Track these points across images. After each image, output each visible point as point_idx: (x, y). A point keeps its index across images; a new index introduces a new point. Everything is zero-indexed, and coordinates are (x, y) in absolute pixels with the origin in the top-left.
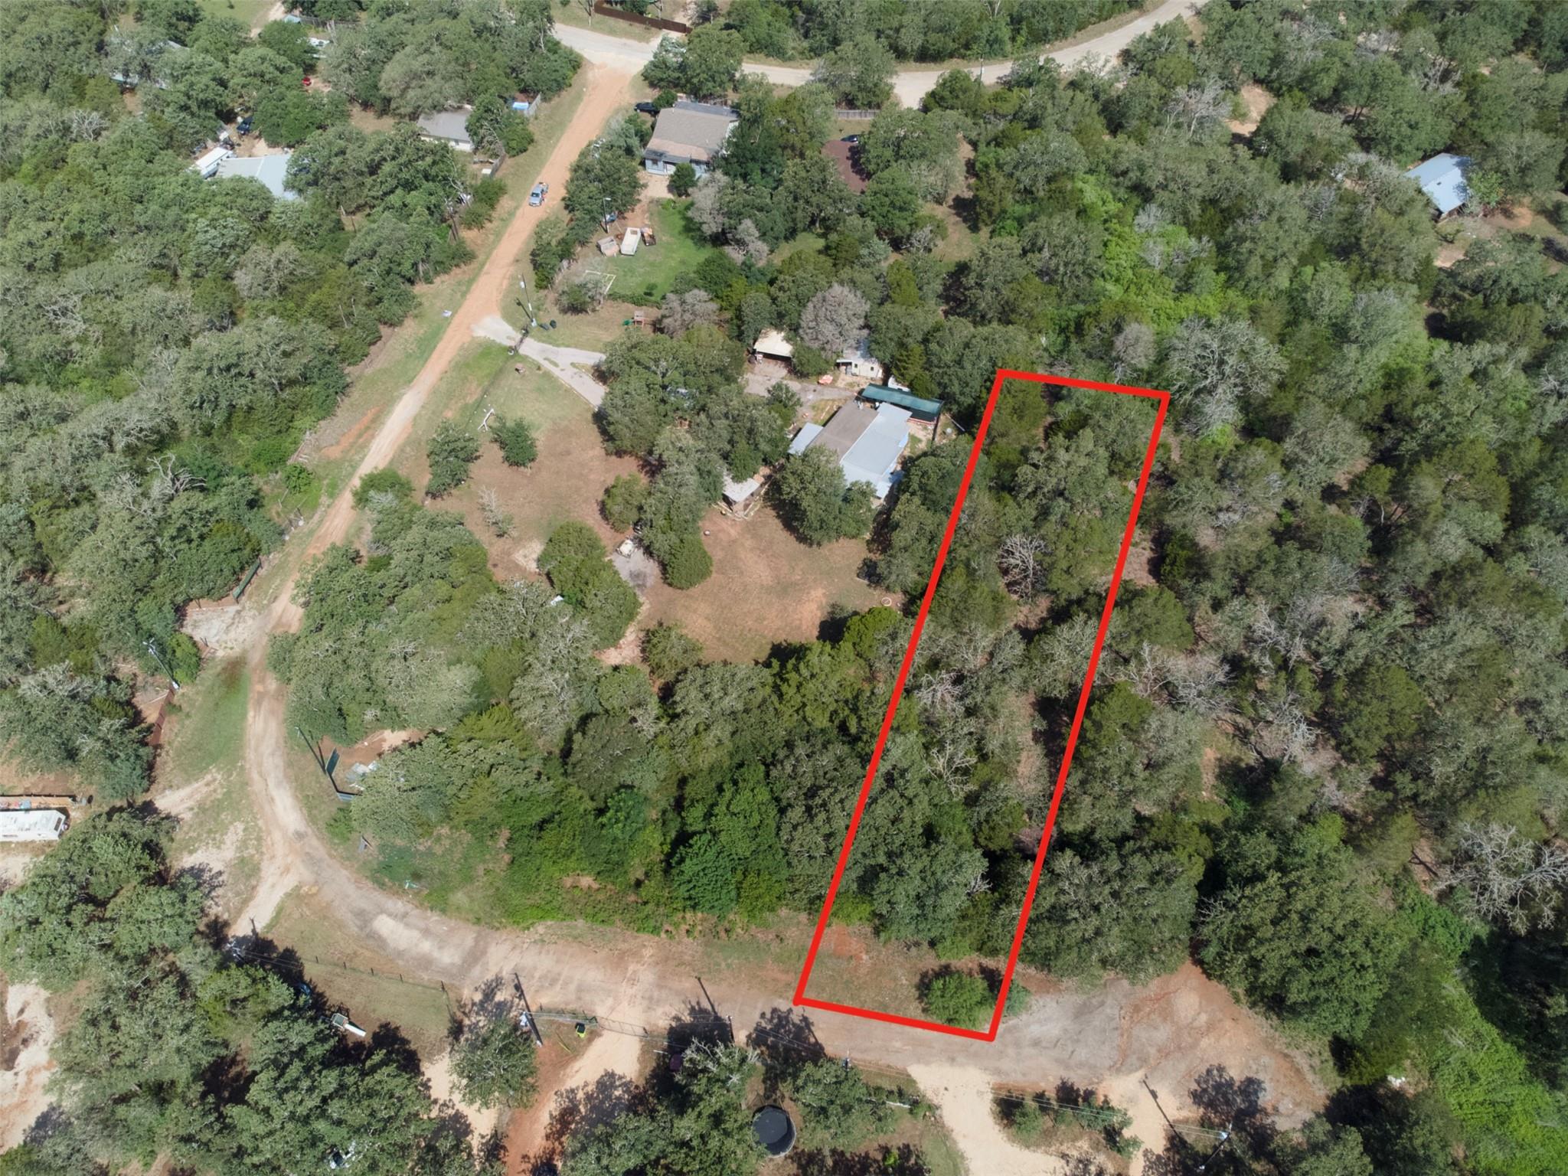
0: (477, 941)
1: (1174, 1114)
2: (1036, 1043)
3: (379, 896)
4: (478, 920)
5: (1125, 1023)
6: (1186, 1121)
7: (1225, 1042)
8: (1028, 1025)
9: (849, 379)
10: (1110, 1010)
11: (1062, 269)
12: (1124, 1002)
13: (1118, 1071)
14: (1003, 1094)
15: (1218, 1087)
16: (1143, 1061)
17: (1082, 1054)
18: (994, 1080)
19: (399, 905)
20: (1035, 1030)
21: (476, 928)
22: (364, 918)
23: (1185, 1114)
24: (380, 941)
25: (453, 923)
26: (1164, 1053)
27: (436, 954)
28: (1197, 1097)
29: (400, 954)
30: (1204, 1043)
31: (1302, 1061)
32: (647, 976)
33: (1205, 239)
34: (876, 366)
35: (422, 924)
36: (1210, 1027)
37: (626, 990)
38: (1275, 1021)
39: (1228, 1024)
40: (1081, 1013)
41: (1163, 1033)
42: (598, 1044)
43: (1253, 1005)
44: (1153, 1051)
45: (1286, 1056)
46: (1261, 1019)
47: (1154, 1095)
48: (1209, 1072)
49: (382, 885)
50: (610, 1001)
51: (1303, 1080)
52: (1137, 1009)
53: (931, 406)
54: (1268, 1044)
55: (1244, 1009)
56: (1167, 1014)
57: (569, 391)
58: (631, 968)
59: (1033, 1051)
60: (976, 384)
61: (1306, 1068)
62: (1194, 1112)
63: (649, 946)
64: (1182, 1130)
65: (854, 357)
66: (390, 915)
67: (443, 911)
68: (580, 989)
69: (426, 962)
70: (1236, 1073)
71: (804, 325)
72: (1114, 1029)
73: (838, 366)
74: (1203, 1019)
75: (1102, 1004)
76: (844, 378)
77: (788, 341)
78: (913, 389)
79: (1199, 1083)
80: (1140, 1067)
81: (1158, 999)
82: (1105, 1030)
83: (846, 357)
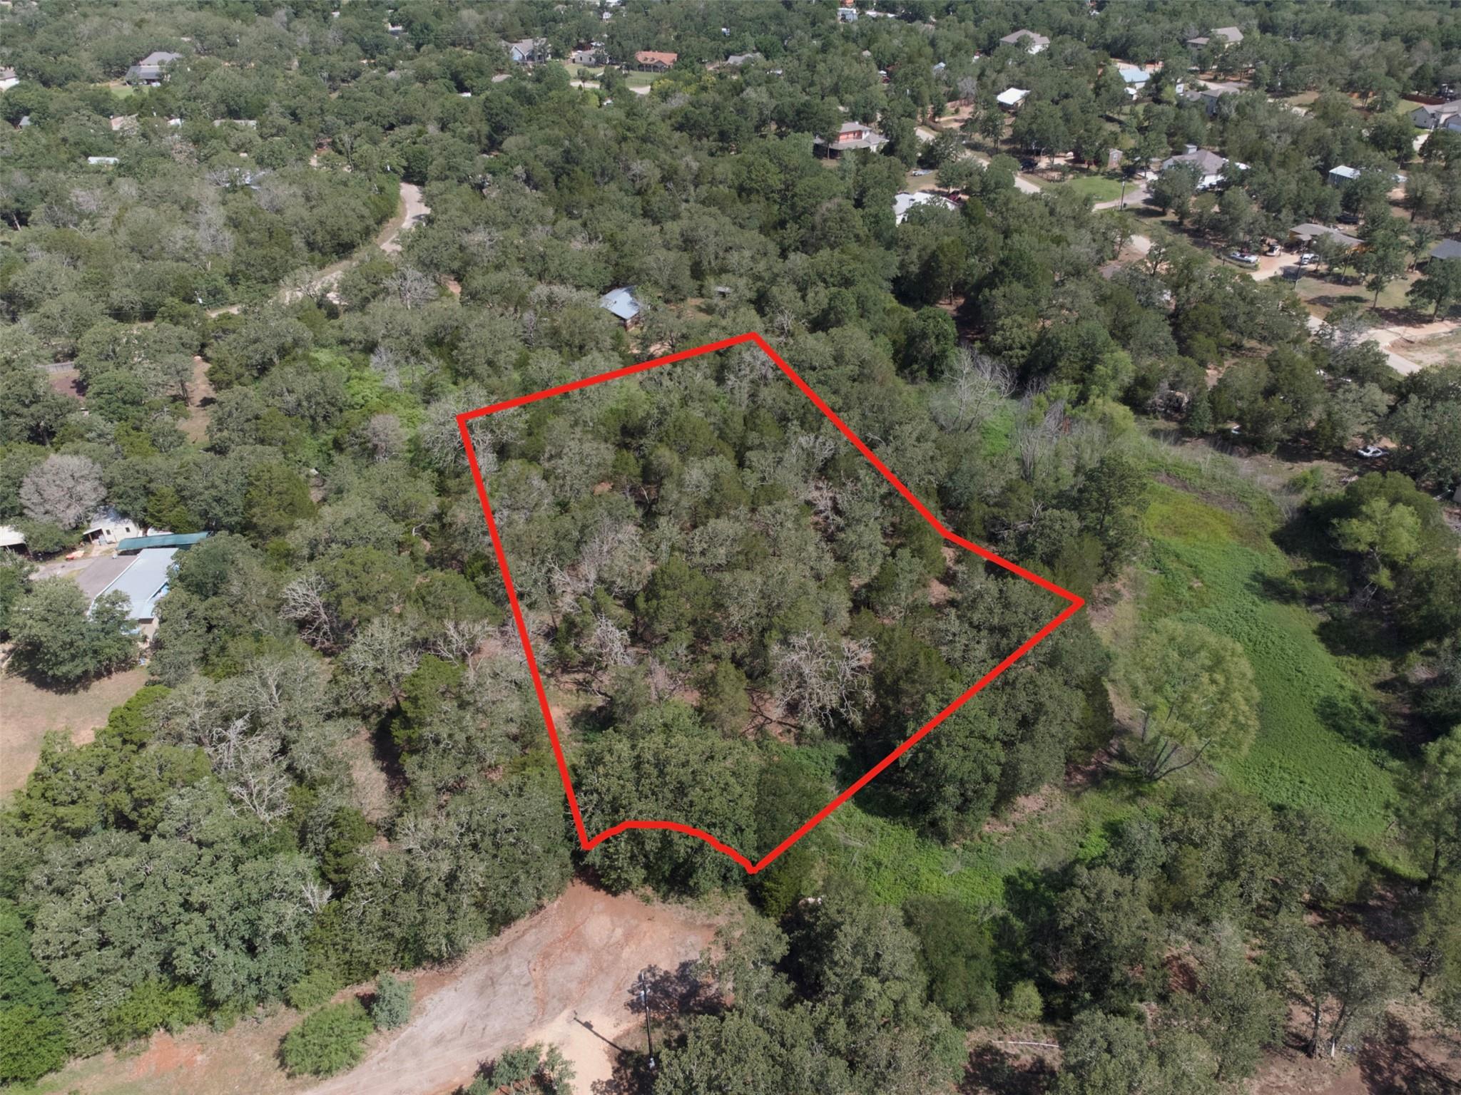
1: (611, 1032)
2: (439, 1040)
5: (537, 973)
6: (627, 1033)
7: (647, 942)
8: (425, 1028)
9: (105, 547)
10: (518, 966)
11: (306, 403)
12: (530, 955)
13: (541, 1023)
15: (655, 986)
16: (565, 1000)
17: (496, 1025)
20: (435, 1028)
23: (625, 1026)
26: (586, 981)
28: (635, 1006)
30: (626, 953)
33: (435, 360)
34: (131, 525)
36: (628, 936)
38: (690, 901)
39: (645, 926)
40: (486, 987)
43: (665, 899)
44: (573, 986)
45: (709, 926)
46: (676, 907)
47: (588, 1026)
48: (641, 977)
52: (546, 956)
53: (199, 536)
54: (689, 925)
55: (657, 905)
56: (580, 946)
59: (438, 1050)
62: (635, 1020)
64: (627, 1044)
65: (104, 524)
70: (667, 964)
71: (28, 504)
72: (527, 985)
73: (87, 539)
74: (619, 932)
75: (507, 968)
76: (97, 547)
77: (16, 529)
78: (174, 529)
79: (632, 992)
80: (565, 1007)
81: (567, 936)
82: (516, 991)
83: (94, 527)
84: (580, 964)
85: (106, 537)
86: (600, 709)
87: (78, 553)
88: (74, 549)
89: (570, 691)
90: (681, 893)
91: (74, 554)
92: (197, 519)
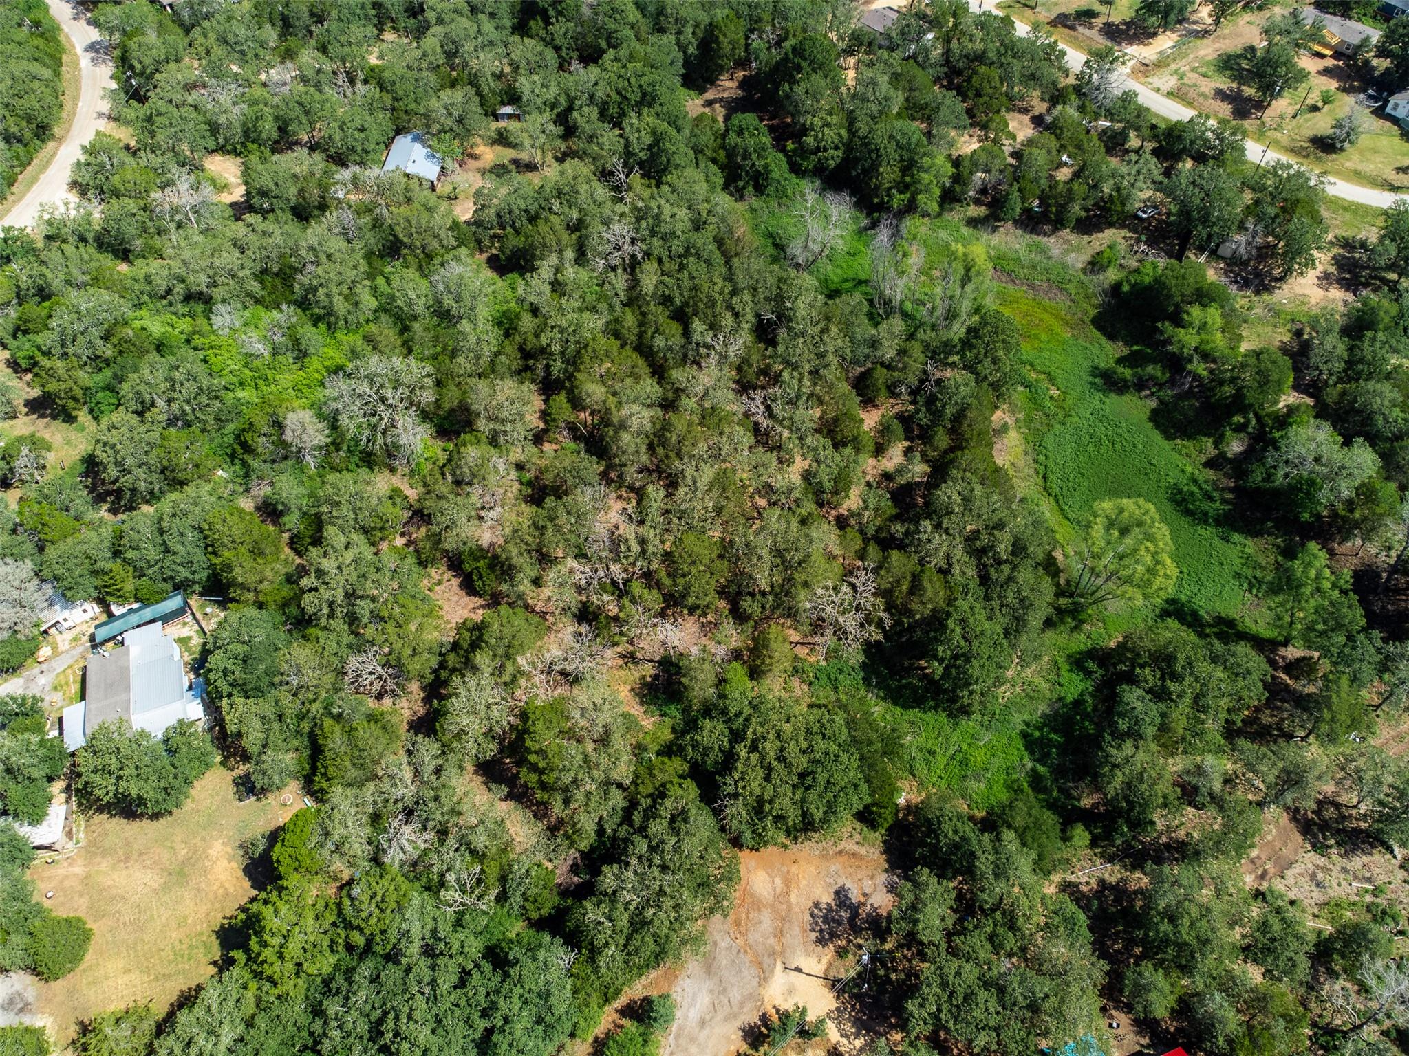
1: (819, 969)
2: (703, 1023)
5: (740, 941)
6: (830, 965)
7: (803, 883)
8: (686, 1018)
9: (68, 636)
11: (187, 408)
12: (726, 927)
13: (765, 980)
15: (826, 919)
16: (773, 954)
17: (735, 995)
20: (694, 1015)
23: (825, 960)
26: (779, 934)
28: (821, 941)
30: (793, 898)
31: (850, 846)
33: (284, 307)
34: (87, 606)
36: (787, 883)
38: (816, 836)
39: (794, 869)
40: (709, 968)
41: (767, 921)
43: (797, 841)
44: (772, 941)
45: (840, 852)
46: (807, 843)
47: (798, 970)
48: (812, 915)
51: (861, 858)
53: (175, 602)
54: (825, 856)
55: (794, 848)
56: (757, 905)
59: (706, 1031)
60: (199, 557)
61: (856, 847)
62: (829, 952)
64: (834, 974)
65: (58, 614)
70: (825, 897)
72: (738, 953)
73: (46, 633)
74: (778, 883)
75: (715, 944)
76: (61, 640)
79: (813, 930)
80: (775, 961)
82: (733, 961)
83: (48, 620)
85: (66, 627)
88: (36, 651)
89: (619, 667)
90: (807, 833)
91: (40, 655)
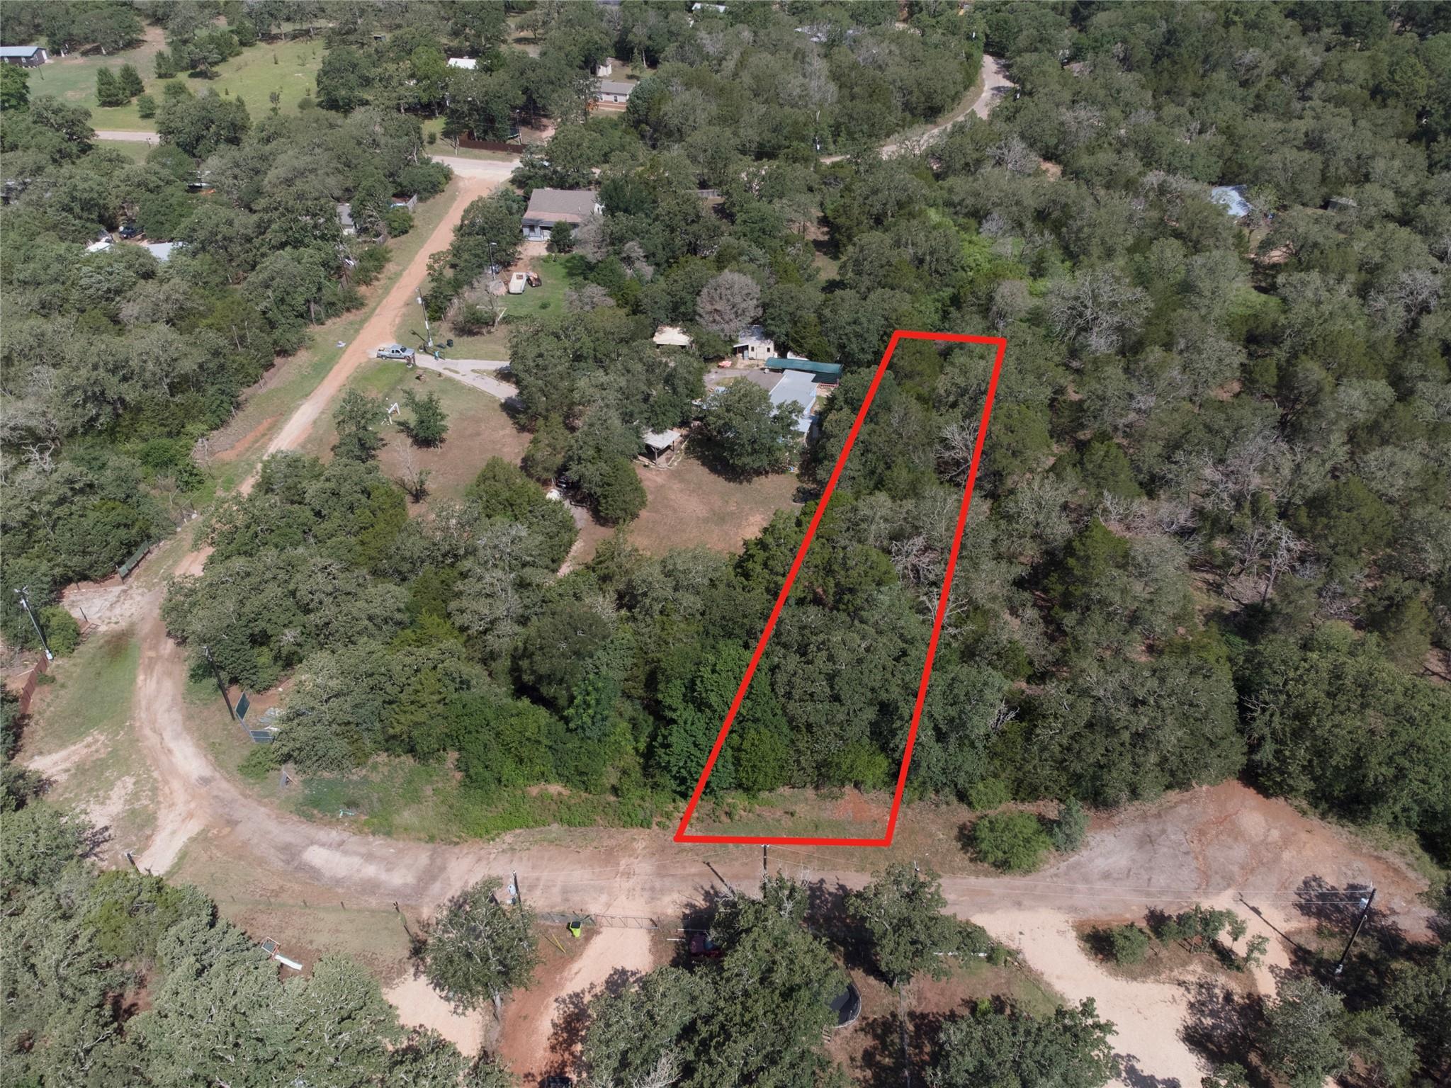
0: (432, 858)
1: (1285, 927)
2: (1106, 876)
3: (307, 829)
4: (432, 839)
5: (1196, 846)
6: (1300, 932)
7: (1308, 853)
8: (1091, 860)
9: (747, 362)
10: (1175, 836)
12: (1186, 827)
14: (1088, 930)
15: (1322, 896)
16: (1230, 878)
17: (1161, 880)
18: (1071, 918)
19: (334, 835)
20: (1101, 864)
21: (430, 846)
22: (290, 852)
23: (1296, 924)
24: (314, 873)
25: (401, 845)
26: (1247, 869)
27: (384, 876)
28: (1305, 909)
29: (338, 882)
30: (1286, 855)
31: (1398, 862)
32: (643, 868)
34: (772, 346)
35: (363, 850)
36: (1286, 841)
37: (620, 883)
38: (1353, 828)
39: (1304, 836)
40: (1147, 841)
42: (597, 943)
43: (1323, 816)
44: (1236, 869)
45: (1378, 858)
46: (1336, 828)
47: (1256, 911)
48: (1306, 883)
49: (310, 818)
50: (604, 898)
51: (1405, 878)
52: (1202, 833)
53: (833, 368)
54: (1355, 850)
55: (1315, 821)
56: (1237, 834)
57: (472, 390)
58: (623, 862)
59: (1107, 885)
61: (1403, 867)
62: (1306, 923)
63: (641, 840)
64: (1301, 940)
66: (323, 845)
67: (388, 834)
68: (565, 891)
69: (371, 887)
70: (1333, 879)
71: (700, 311)
72: (1187, 853)
73: (735, 351)
74: (1275, 834)
75: (1164, 832)
76: (742, 362)
77: (684, 333)
78: (811, 356)
79: (1299, 895)
80: (1229, 886)
81: (1220, 822)
82: (1176, 856)
83: (742, 342)
84: (1239, 852)
85: (750, 354)
86: (1235, 614)
87: (727, 363)
88: (722, 359)
89: (1200, 589)
90: (1341, 817)
91: (723, 363)
92: (833, 350)
